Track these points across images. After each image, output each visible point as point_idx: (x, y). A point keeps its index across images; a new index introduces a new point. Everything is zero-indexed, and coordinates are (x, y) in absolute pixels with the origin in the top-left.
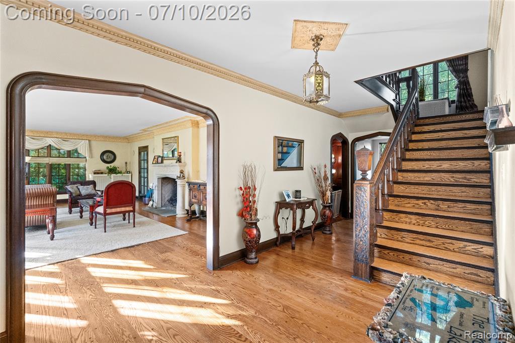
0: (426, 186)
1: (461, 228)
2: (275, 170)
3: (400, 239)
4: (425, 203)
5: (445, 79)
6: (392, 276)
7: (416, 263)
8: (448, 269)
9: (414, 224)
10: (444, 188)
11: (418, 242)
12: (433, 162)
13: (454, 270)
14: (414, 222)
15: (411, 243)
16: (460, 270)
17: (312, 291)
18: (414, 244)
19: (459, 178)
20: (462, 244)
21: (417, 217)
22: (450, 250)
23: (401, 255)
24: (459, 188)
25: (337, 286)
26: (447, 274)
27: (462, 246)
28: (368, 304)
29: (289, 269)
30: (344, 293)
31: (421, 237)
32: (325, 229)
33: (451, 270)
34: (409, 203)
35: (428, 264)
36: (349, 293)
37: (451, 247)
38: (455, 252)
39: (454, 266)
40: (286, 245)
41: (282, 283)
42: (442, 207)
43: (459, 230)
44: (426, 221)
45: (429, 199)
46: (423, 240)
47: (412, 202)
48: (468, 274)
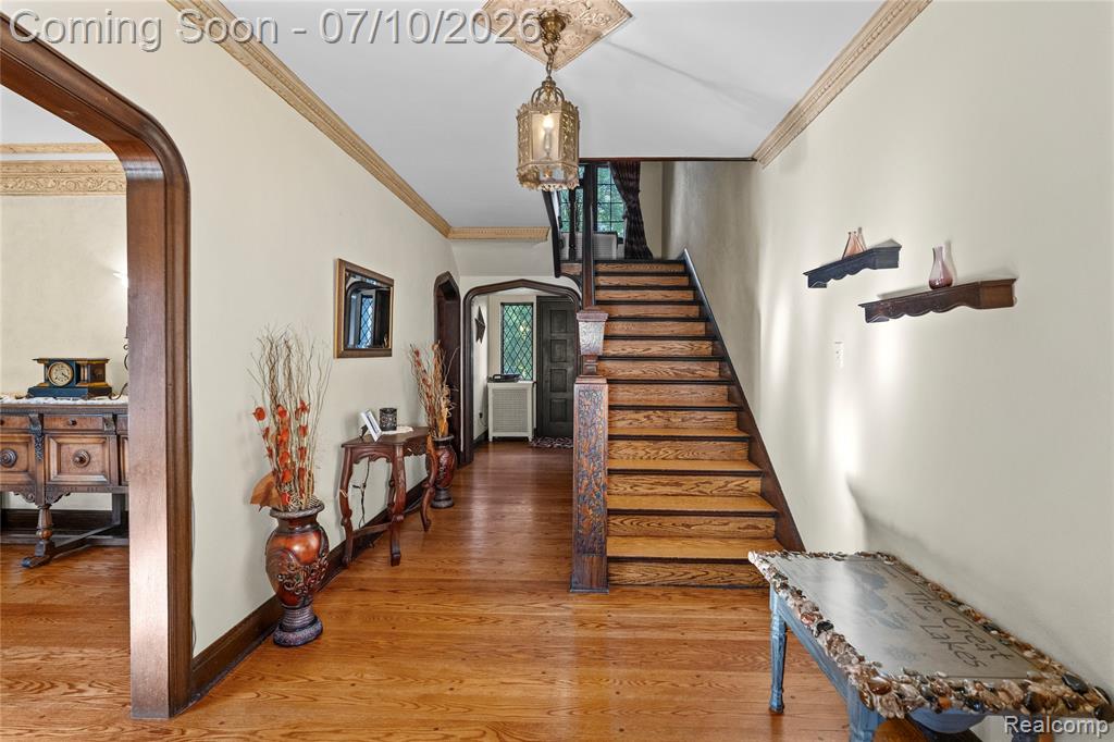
0: (641, 386)
1: (712, 454)
2: (340, 356)
3: (629, 490)
4: (648, 417)
5: (607, 198)
6: (643, 566)
7: (670, 529)
8: (718, 528)
9: (641, 458)
10: (668, 387)
11: (660, 489)
12: (637, 342)
13: (726, 528)
14: (641, 453)
15: (647, 495)
16: (734, 524)
17: (521, 656)
18: (652, 495)
19: (681, 370)
20: (721, 481)
21: (646, 443)
22: (706, 495)
23: (645, 521)
24: (688, 387)
25: (561, 622)
26: (715, 538)
27: (722, 484)
28: (642, 640)
29: (422, 620)
30: (583, 633)
31: (664, 479)
32: (438, 498)
33: (721, 528)
34: (623, 419)
35: (688, 526)
36: (593, 629)
37: (707, 489)
38: (713, 496)
39: (725, 520)
40: (366, 558)
41: (439, 665)
42: (673, 420)
43: (707, 457)
44: (660, 449)
45: (654, 408)
46: (667, 484)
47: (629, 417)
48: (744, 528)
